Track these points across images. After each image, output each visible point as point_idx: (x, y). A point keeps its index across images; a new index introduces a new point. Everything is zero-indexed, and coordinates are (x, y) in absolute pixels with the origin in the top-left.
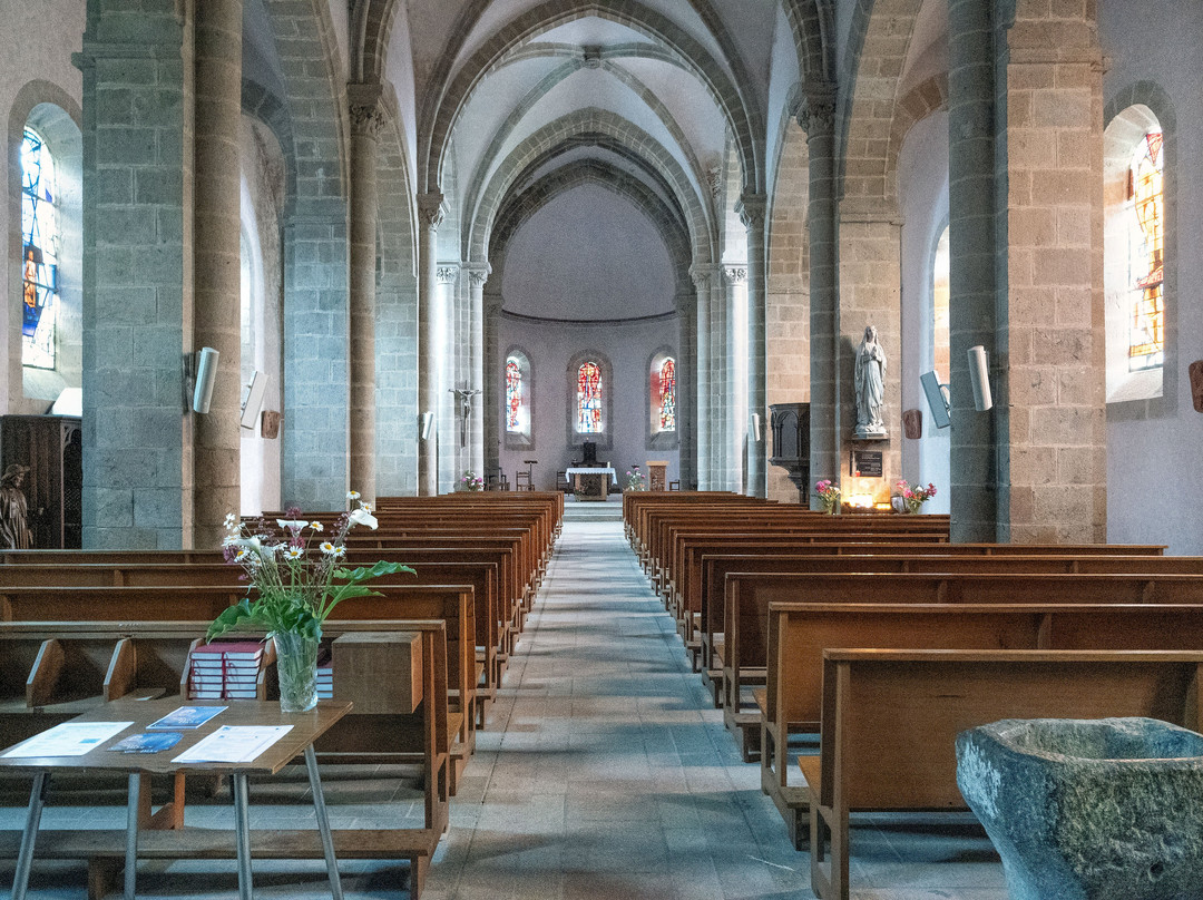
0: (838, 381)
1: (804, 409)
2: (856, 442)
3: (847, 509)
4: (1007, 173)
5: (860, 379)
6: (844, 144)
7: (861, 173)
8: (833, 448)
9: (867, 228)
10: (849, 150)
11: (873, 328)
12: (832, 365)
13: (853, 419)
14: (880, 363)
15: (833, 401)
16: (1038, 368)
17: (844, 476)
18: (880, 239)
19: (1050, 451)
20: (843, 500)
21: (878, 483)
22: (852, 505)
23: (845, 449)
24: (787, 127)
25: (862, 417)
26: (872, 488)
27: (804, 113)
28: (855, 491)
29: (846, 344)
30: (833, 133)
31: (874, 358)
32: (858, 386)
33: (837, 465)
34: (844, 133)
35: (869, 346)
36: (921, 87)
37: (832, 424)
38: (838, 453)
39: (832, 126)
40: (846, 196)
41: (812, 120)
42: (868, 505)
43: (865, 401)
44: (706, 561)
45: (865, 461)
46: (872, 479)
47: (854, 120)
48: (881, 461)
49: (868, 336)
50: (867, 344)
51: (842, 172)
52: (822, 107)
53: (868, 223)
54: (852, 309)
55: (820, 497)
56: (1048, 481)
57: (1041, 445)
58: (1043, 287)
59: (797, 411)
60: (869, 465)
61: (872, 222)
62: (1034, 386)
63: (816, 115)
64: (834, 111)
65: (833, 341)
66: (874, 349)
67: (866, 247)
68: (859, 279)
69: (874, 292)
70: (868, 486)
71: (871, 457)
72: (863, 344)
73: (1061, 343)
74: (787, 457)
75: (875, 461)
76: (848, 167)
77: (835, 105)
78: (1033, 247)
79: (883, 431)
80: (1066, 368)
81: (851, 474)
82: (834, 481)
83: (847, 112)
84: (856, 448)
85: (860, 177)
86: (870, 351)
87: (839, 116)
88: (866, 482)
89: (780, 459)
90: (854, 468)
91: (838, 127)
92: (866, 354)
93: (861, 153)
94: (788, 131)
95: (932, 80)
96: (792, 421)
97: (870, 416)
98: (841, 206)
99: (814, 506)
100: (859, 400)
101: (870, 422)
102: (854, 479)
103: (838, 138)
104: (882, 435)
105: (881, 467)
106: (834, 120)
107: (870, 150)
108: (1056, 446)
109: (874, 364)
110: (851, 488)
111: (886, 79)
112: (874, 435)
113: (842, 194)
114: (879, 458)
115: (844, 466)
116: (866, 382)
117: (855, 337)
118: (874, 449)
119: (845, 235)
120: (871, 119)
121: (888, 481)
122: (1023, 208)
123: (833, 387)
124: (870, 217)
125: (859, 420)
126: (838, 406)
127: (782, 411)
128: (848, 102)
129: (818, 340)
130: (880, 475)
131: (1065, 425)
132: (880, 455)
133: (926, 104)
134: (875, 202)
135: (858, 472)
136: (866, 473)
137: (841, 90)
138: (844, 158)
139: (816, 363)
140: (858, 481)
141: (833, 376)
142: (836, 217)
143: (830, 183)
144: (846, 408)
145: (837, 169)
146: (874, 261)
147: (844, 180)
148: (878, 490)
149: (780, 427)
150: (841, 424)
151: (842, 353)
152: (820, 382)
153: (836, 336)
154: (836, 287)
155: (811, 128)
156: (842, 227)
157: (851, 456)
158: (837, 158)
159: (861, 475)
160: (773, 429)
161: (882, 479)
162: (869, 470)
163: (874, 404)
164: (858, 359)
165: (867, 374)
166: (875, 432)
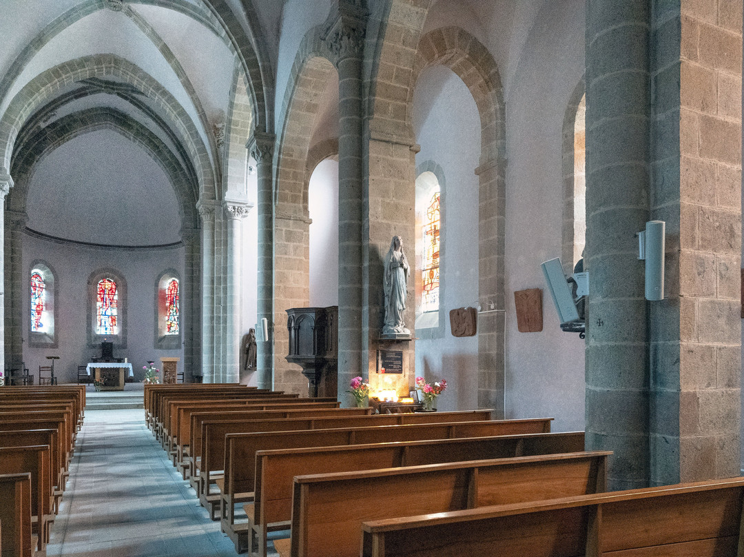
0: (366, 286)
1: (324, 318)
2: (381, 342)
3: (374, 403)
5: (389, 284)
6: (375, 65)
7: (389, 97)
8: (360, 347)
9: (392, 148)
10: (380, 72)
11: (400, 238)
12: (360, 270)
13: (380, 321)
14: (405, 271)
15: (360, 304)
16: (702, 253)
17: (372, 373)
18: (402, 160)
19: (709, 348)
20: (371, 395)
21: (399, 378)
22: (381, 399)
23: (373, 349)
25: (389, 320)
26: (394, 383)
27: (337, 35)
28: (381, 387)
29: (374, 253)
30: (361, 56)
31: (402, 265)
32: (387, 290)
33: (364, 363)
34: (376, 54)
35: (397, 254)
36: (432, 34)
37: (360, 326)
38: (367, 352)
39: (362, 49)
40: (376, 116)
41: (345, 41)
42: (396, 400)
43: (393, 304)
45: (390, 359)
46: (394, 376)
47: (386, 43)
48: (401, 359)
49: (396, 245)
50: (395, 252)
51: (372, 92)
52: (354, 30)
53: (393, 143)
54: (380, 221)
55: (354, 393)
56: (709, 385)
57: (704, 344)
58: (706, 160)
59: (313, 315)
60: (392, 365)
61: (396, 143)
62: (699, 274)
63: (349, 37)
64: (364, 36)
65: (360, 249)
66: (402, 257)
67: (391, 165)
68: (385, 193)
69: (396, 206)
70: (390, 382)
71: (393, 356)
72: (391, 252)
73: (720, 227)
75: (397, 359)
76: (378, 89)
77: (365, 30)
78: (699, 112)
79: (408, 332)
80: (722, 255)
81: (377, 371)
82: (365, 379)
83: (381, 35)
84: (381, 347)
85: (387, 100)
86: (398, 258)
87: (370, 40)
88: (390, 378)
89: (298, 357)
90: (380, 366)
91: (369, 51)
92: (395, 261)
93: (389, 77)
94: (301, 75)
95: (440, 31)
96: (309, 324)
97: (397, 318)
98: (372, 124)
100: (387, 303)
101: (396, 323)
102: (380, 375)
103: (368, 61)
104: (407, 336)
105: (401, 365)
106: (363, 46)
107: (397, 77)
108: (716, 344)
109: (401, 271)
110: (378, 384)
111: (416, 9)
112: (402, 335)
113: (371, 113)
114: (400, 357)
115: (372, 364)
116: (394, 287)
117: (383, 246)
118: (395, 348)
119: (375, 152)
120: (399, 46)
121: (407, 377)
122: (693, 64)
123: (360, 291)
124: (395, 138)
125: (386, 321)
126: (366, 308)
127: (297, 316)
128: (382, 26)
129: (348, 247)
130: (400, 372)
131: (722, 322)
132: (400, 354)
133: (435, 50)
134: (397, 126)
135: (383, 369)
136: (390, 370)
137: (375, 17)
138: (374, 79)
139: (345, 268)
140: (383, 377)
141: (360, 281)
142: (366, 135)
143: (360, 103)
144: (374, 311)
145: (367, 90)
146: (396, 179)
147: (374, 100)
148: (399, 386)
149: (298, 329)
150: (370, 325)
151: (371, 260)
152: (348, 286)
153: (365, 243)
154: (365, 200)
155: (343, 50)
156: (372, 144)
157: (378, 355)
158: (367, 80)
159: (386, 372)
160: (290, 329)
161: (402, 375)
162: (392, 368)
163: (401, 308)
164: (386, 266)
165: (395, 280)
166: (402, 333)
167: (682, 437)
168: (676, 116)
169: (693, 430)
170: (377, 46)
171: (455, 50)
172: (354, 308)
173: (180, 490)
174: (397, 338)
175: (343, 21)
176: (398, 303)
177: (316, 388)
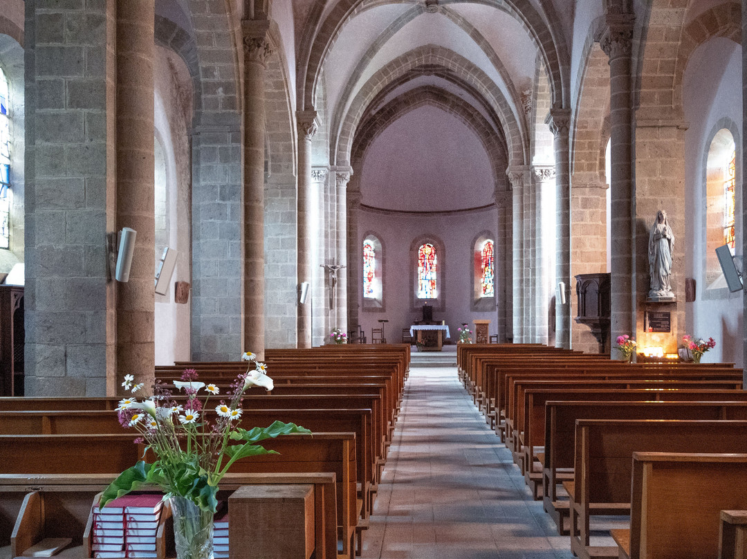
0: (634, 256)
1: (605, 279)
2: (649, 304)
3: (642, 358)
5: (653, 254)
6: (640, 63)
7: (654, 87)
8: (630, 309)
9: (658, 132)
10: (644, 69)
11: (664, 212)
12: (629, 241)
14: (669, 241)
15: (630, 271)
17: (639, 332)
18: (669, 140)
20: (638, 351)
21: (667, 336)
22: (647, 355)
23: (640, 310)
24: (589, 54)
25: (654, 285)
26: (662, 341)
27: (607, 39)
28: (648, 344)
29: (641, 226)
30: (630, 55)
31: (665, 236)
32: (651, 259)
33: (633, 323)
34: (641, 53)
35: (661, 227)
36: (702, 17)
37: (630, 290)
38: (635, 313)
39: (630, 49)
40: (642, 106)
41: (614, 45)
42: (660, 355)
43: (657, 271)
44: (549, 406)
45: (657, 319)
46: (662, 334)
48: (669, 320)
49: (659, 219)
50: (658, 225)
51: (638, 86)
52: (622, 34)
53: (659, 127)
54: (646, 197)
55: (620, 349)
59: (598, 280)
60: (660, 323)
61: (663, 126)
63: (617, 40)
64: (631, 37)
65: (630, 223)
66: (665, 229)
67: (658, 146)
68: (652, 172)
69: (663, 183)
70: (658, 340)
71: (661, 316)
72: (655, 225)
74: (589, 317)
75: (666, 320)
76: (643, 83)
77: (632, 32)
79: (671, 295)
81: (645, 330)
82: (631, 336)
83: (643, 37)
84: (648, 309)
85: (652, 90)
86: (661, 230)
87: (636, 41)
88: (657, 336)
89: (585, 318)
90: (647, 325)
91: (635, 50)
92: (658, 233)
93: (654, 70)
95: (711, 11)
96: (594, 287)
97: (661, 284)
98: (637, 114)
99: (614, 356)
100: (652, 270)
101: (661, 288)
102: (648, 334)
103: (635, 59)
104: (671, 298)
105: (669, 325)
106: (631, 44)
107: (661, 68)
109: (665, 241)
110: (645, 341)
111: (676, 10)
112: (665, 299)
113: (638, 104)
114: (668, 317)
115: (639, 324)
116: (657, 256)
117: (648, 219)
118: (663, 310)
119: (640, 138)
120: (662, 43)
121: (675, 336)
123: (629, 260)
124: (660, 123)
125: (652, 286)
126: (634, 275)
127: (585, 280)
128: (644, 30)
129: (618, 222)
130: (668, 330)
132: (668, 315)
133: (706, 31)
134: (664, 111)
135: (651, 328)
136: (657, 329)
137: (639, 23)
138: (640, 75)
139: (615, 241)
140: (651, 335)
141: (630, 252)
142: (633, 123)
143: (628, 96)
144: (641, 277)
145: (634, 84)
146: (664, 158)
147: (640, 92)
148: (667, 343)
149: (584, 293)
150: (637, 290)
151: (638, 232)
152: (618, 256)
153: (633, 218)
154: (633, 180)
155: (612, 52)
156: (638, 131)
157: (645, 316)
158: (634, 75)
159: (653, 331)
160: (578, 294)
161: (670, 334)
162: (660, 327)
163: (665, 273)
164: (651, 237)
165: (658, 250)
166: (666, 296)
170: (641, 47)
172: (624, 275)
173: (475, 416)
175: (612, 29)
176: (662, 270)
177: (603, 346)
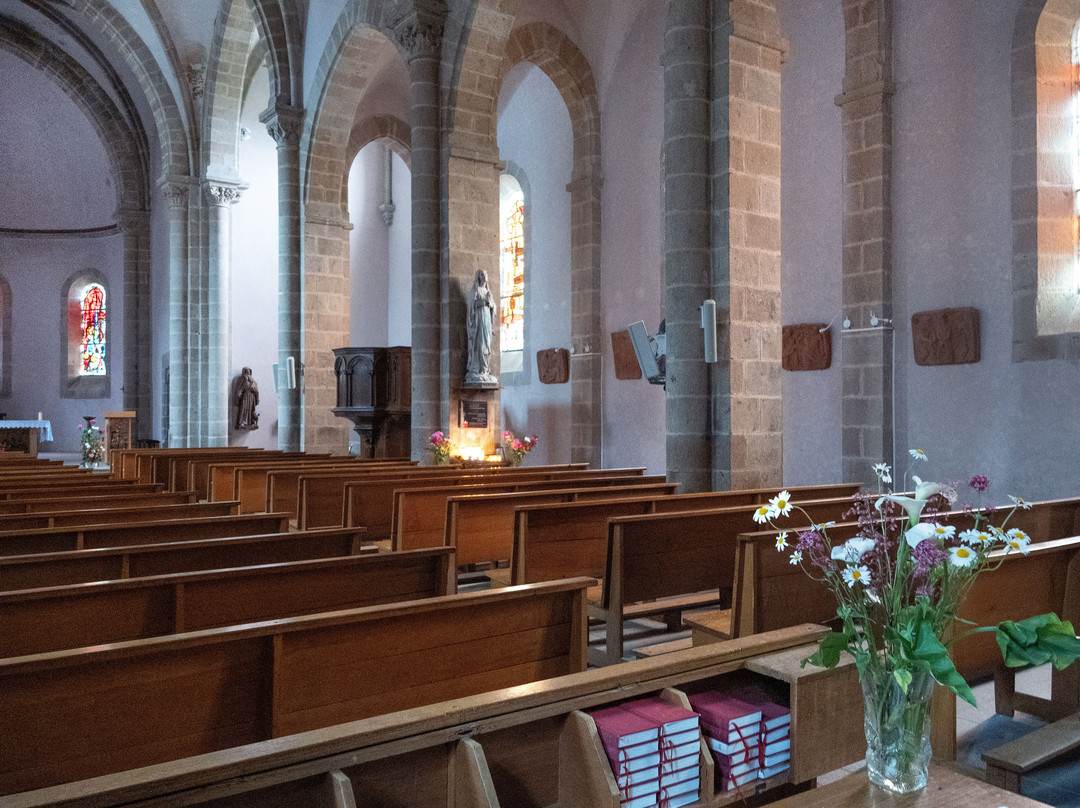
0: (446, 326)
2: (464, 391)
3: (458, 462)
4: (728, 137)
5: (473, 325)
6: (455, 74)
7: (470, 108)
8: (438, 397)
9: (474, 167)
10: (462, 80)
11: (485, 272)
12: (438, 307)
13: (462, 368)
14: (491, 310)
15: (438, 347)
16: (748, 324)
17: (453, 427)
18: (485, 180)
19: (755, 400)
20: (453, 453)
21: (484, 433)
23: (454, 399)
24: (345, 39)
25: (472, 365)
26: (478, 439)
27: (410, 28)
28: (465, 444)
29: (455, 288)
30: (438, 57)
31: (488, 304)
32: (471, 332)
33: (444, 417)
34: (457, 59)
35: (482, 291)
36: (518, 32)
37: (437, 370)
38: (447, 402)
39: (439, 49)
40: (456, 129)
41: (420, 39)
42: (481, 458)
43: (478, 348)
45: (473, 411)
46: (479, 430)
47: (470, 50)
48: (486, 412)
49: (480, 280)
50: (479, 289)
51: (452, 102)
52: (430, 27)
53: (475, 161)
54: (461, 250)
56: (754, 429)
57: (751, 396)
58: (751, 250)
59: (371, 357)
60: (475, 418)
61: (479, 161)
62: (746, 341)
63: (424, 34)
64: (442, 35)
65: (438, 283)
66: (488, 294)
67: (474, 186)
68: (466, 218)
69: (480, 234)
70: (474, 438)
71: (477, 407)
72: (475, 289)
73: (762, 302)
74: (359, 407)
75: (481, 411)
76: (460, 99)
77: (443, 28)
78: (745, 211)
79: (494, 380)
80: (764, 325)
81: (459, 425)
82: (447, 434)
83: (463, 40)
84: (463, 397)
85: (468, 111)
86: (483, 296)
87: (450, 42)
88: (473, 433)
89: (350, 409)
90: (462, 419)
91: (448, 52)
92: (479, 297)
93: (471, 86)
94: (346, 43)
95: (526, 27)
96: (364, 369)
97: (481, 364)
98: (452, 139)
100: (471, 346)
101: (481, 370)
102: (462, 430)
103: (447, 65)
104: (494, 384)
105: (486, 418)
106: (441, 46)
107: (480, 86)
108: (759, 397)
109: (487, 310)
110: (460, 440)
111: (503, 15)
113: (451, 125)
114: (484, 409)
115: (453, 416)
116: (479, 328)
117: (465, 280)
118: (479, 399)
119: (455, 171)
120: (483, 53)
121: (492, 432)
122: (739, 173)
123: (438, 334)
124: (477, 156)
125: (469, 367)
126: (445, 352)
127: (346, 359)
128: (465, 31)
129: (424, 281)
130: (485, 425)
131: (765, 379)
132: (485, 405)
133: (521, 50)
134: (480, 141)
135: (466, 422)
136: (474, 424)
137: (455, 15)
138: (455, 88)
139: (420, 304)
140: (466, 432)
141: (438, 321)
142: (444, 150)
143: (437, 112)
144: (455, 355)
145: (446, 98)
146: (480, 203)
147: (454, 111)
148: (484, 442)
149: (350, 375)
150: (450, 372)
151: (451, 296)
152: (426, 325)
153: (444, 276)
154: (443, 225)
155: (416, 48)
156: (451, 161)
157: (460, 406)
158: (445, 86)
159: (469, 426)
160: (338, 373)
161: (487, 430)
162: (476, 421)
163: (487, 352)
164: (470, 304)
165: (480, 320)
166: (489, 381)
167: (733, 471)
168: (727, 215)
169: (741, 464)
170: (459, 52)
171: (543, 50)
172: (431, 351)
174: (483, 387)
175: (419, 16)
176: (483, 346)
177: (373, 449)
